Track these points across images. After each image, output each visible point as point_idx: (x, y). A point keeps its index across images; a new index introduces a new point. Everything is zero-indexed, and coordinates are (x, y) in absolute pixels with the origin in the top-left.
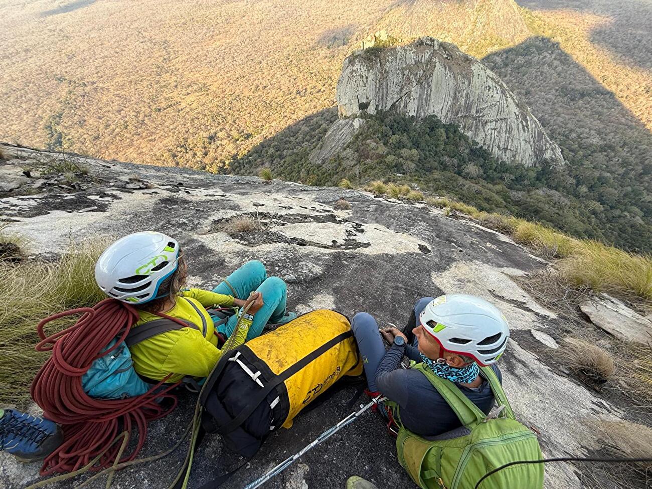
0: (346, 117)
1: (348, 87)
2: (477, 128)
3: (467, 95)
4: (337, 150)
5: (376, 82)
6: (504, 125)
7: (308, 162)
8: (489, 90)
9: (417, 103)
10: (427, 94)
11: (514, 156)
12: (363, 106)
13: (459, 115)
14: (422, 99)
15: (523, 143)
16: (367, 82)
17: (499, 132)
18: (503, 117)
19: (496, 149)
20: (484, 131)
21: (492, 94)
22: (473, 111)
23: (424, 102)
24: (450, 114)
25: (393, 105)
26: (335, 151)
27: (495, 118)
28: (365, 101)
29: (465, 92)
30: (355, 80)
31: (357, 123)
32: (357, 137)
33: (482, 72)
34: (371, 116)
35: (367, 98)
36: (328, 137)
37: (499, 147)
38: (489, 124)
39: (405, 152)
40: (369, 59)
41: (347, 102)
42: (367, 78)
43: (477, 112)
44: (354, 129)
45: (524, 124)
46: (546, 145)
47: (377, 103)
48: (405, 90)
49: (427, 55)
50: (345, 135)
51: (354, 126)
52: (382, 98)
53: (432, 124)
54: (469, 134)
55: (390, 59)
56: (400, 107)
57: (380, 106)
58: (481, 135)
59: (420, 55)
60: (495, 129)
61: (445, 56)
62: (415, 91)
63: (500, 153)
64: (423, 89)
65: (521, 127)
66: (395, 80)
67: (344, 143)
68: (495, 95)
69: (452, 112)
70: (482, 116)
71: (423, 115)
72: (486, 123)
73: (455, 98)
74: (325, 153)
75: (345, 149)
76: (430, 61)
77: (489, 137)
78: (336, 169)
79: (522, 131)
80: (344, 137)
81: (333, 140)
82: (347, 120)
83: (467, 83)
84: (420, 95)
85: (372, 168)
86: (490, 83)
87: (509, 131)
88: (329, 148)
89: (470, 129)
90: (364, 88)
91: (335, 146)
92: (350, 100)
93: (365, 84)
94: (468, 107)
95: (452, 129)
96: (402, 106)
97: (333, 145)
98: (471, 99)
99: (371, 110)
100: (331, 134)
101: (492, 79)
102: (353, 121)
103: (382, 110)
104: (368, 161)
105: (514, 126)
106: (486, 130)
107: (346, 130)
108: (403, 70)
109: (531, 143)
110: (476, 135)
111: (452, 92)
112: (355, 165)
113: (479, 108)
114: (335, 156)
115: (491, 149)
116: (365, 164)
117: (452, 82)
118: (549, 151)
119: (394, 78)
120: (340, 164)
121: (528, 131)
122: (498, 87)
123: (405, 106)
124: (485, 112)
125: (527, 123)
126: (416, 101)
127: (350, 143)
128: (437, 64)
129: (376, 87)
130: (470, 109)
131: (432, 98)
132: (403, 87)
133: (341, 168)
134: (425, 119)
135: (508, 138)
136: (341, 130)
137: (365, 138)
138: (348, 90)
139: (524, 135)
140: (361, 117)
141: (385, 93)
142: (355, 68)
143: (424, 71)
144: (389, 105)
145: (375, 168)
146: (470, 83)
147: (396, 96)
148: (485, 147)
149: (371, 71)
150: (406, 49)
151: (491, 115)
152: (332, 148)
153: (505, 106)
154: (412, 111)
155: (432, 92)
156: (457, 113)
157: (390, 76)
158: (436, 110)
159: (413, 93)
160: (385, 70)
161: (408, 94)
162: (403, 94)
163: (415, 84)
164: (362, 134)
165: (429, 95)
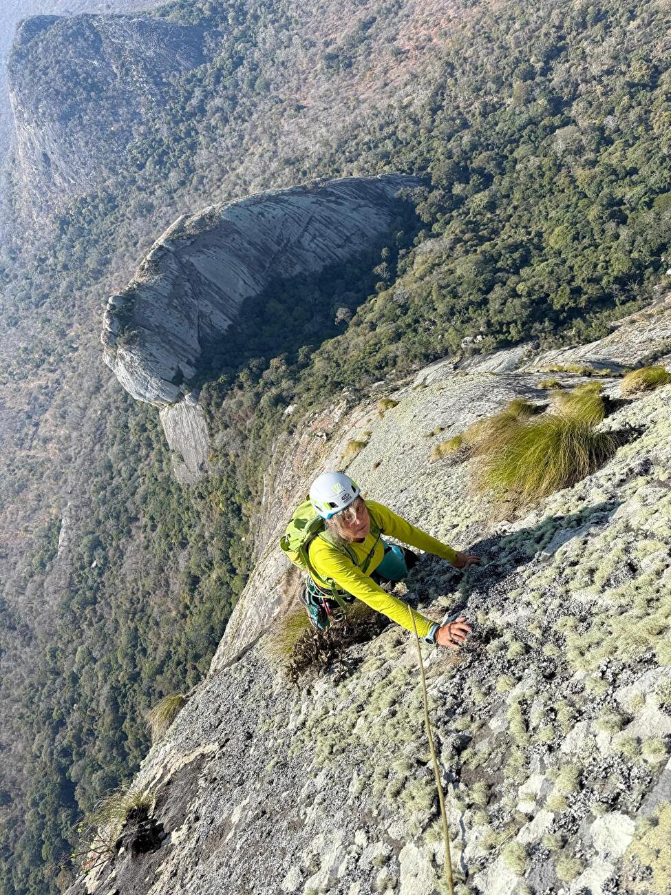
0: (171, 405)
1: (140, 379)
2: (296, 256)
3: (250, 243)
4: (205, 444)
5: (163, 347)
6: (317, 225)
7: (184, 488)
8: (263, 216)
9: (217, 312)
10: (216, 293)
11: (363, 235)
12: (178, 379)
13: (267, 265)
14: (218, 302)
15: (355, 215)
16: (154, 357)
17: (321, 235)
18: (307, 220)
19: (339, 252)
20: (308, 251)
21: (270, 216)
22: (275, 248)
23: (223, 303)
24: (257, 276)
25: (200, 341)
26: (203, 448)
27: (301, 230)
28: (173, 373)
29: (246, 244)
30: (140, 369)
31: (191, 400)
32: (208, 412)
33: (237, 210)
34: (196, 378)
35: (172, 369)
36: (176, 442)
37: (339, 246)
38: (302, 240)
40: (131, 338)
41: (156, 392)
42: (150, 354)
43: (279, 244)
44: (195, 408)
45: (333, 198)
46: (377, 187)
47: (186, 360)
48: (194, 316)
49: (174, 266)
50: (193, 423)
51: (191, 405)
52: (185, 350)
53: (254, 309)
54: (298, 269)
55: (148, 313)
56: (208, 334)
57: (190, 358)
58: (310, 257)
60: (314, 237)
62: (204, 305)
63: (347, 249)
64: (207, 295)
65: (333, 206)
66: (175, 322)
67: (203, 430)
68: (275, 213)
69: (257, 272)
70: (289, 241)
71: (235, 312)
72: (299, 242)
73: (243, 259)
74: (193, 460)
75: (212, 436)
76: (182, 266)
77: (318, 250)
78: (229, 464)
79: (339, 207)
81: (186, 439)
82: (177, 407)
83: (236, 236)
84: (212, 302)
85: (261, 427)
87: (328, 222)
88: (193, 451)
89: (293, 265)
90: (159, 365)
91: (196, 442)
92: (158, 389)
93: (156, 362)
94: (265, 250)
95: (277, 287)
96: (208, 330)
97: (193, 444)
98: (258, 241)
99: (189, 372)
100: (175, 436)
102: (184, 402)
103: (196, 359)
104: (249, 423)
105: (327, 213)
106: (308, 247)
107: (187, 416)
108: (169, 305)
109: (362, 203)
110: (304, 262)
111: (235, 260)
113: (275, 239)
114: (208, 452)
115: (334, 257)
116: (250, 431)
117: (223, 254)
118: (388, 188)
119: (172, 321)
120: (226, 456)
121: (345, 199)
122: (268, 203)
123: (212, 327)
124: (286, 235)
126: (215, 311)
127: (208, 424)
128: (192, 260)
129: (168, 351)
130: (270, 249)
131: (224, 289)
132: (188, 317)
133: (233, 459)
134: (242, 313)
135: (336, 228)
136: (182, 421)
137: (218, 405)
138: (144, 383)
139: (346, 208)
141: (180, 343)
143: (188, 280)
144: (196, 345)
145: (264, 424)
146: (238, 232)
147: (192, 332)
148: (328, 262)
151: (294, 231)
152: (196, 448)
153: (296, 210)
154: (222, 323)
155: (218, 284)
156: (263, 266)
157: (166, 325)
158: (241, 291)
159: (204, 310)
160: (157, 327)
161: (201, 315)
162: (196, 321)
163: (195, 302)
164: (209, 404)
165: (219, 291)
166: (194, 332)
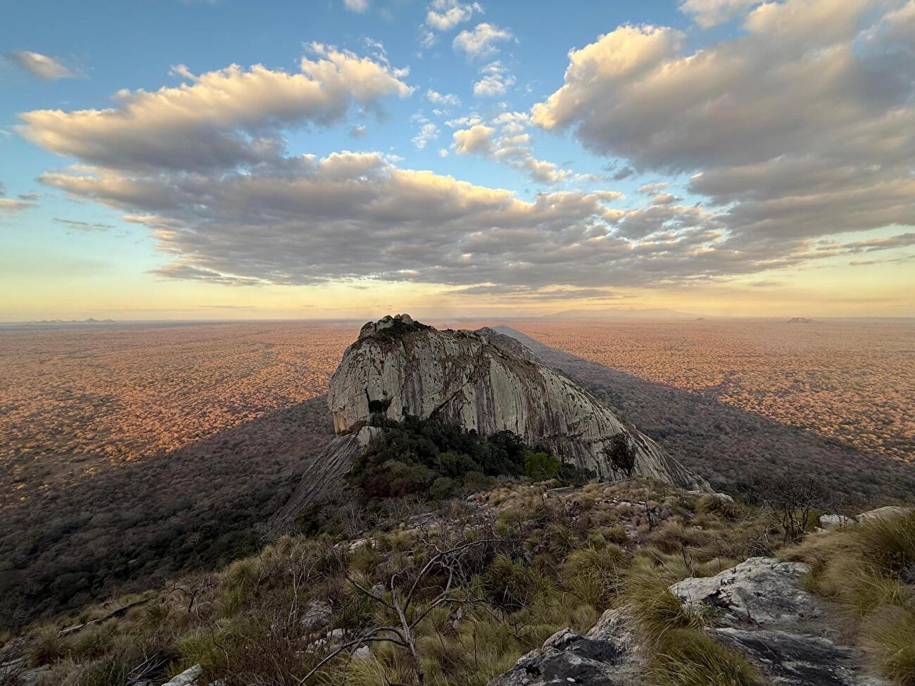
0: (344, 433)
1: (349, 378)
2: (579, 452)
3: (546, 404)
5: (399, 370)
8: (573, 398)
9: (475, 410)
10: (488, 399)
12: (378, 407)
13: (546, 435)
14: (482, 405)
16: (382, 367)
18: (609, 435)
20: (592, 457)
21: (579, 403)
22: (564, 429)
23: (486, 411)
24: (531, 433)
25: (435, 412)
27: (599, 436)
28: (381, 398)
29: (542, 402)
30: (360, 365)
31: (365, 436)
32: (364, 460)
33: (555, 377)
34: (393, 424)
35: (385, 393)
38: (593, 445)
40: (384, 339)
42: (382, 362)
43: (569, 429)
44: (359, 448)
45: (642, 445)
47: (405, 405)
48: (453, 388)
49: (475, 349)
50: (339, 463)
51: (359, 442)
52: (413, 397)
53: (508, 442)
54: (572, 462)
55: (420, 344)
56: (447, 415)
57: (411, 409)
58: (591, 461)
59: (465, 348)
61: (501, 355)
62: (469, 391)
64: (479, 390)
66: (433, 373)
67: (336, 479)
68: (585, 405)
69: (534, 431)
70: (580, 435)
71: (489, 432)
72: (589, 444)
73: (530, 408)
76: (480, 356)
77: (604, 465)
79: (645, 455)
80: (336, 467)
82: (345, 436)
83: (539, 388)
84: (478, 398)
86: (570, 390)
88: (301, 496)
89: (570, 455)
90: (378, 376)
91: (315, 487)
92: (351, 399)
93: (379, 372)
94: (555, 422)
96: (451, 413)
97: (311, 488)
98: (554, 410)
99: (395, 414)
101: (571, 386)
102: (357, 434)
103: (414, 417)
106: (595, 455)
107: (342, 453)
108: (442, 361)
109: (666, 473)
110: (583, 461)
111: (524, 399)
113: (569, 423)
114: (308, 509)
117: (519, 385)
119: (431, 370)
121: (652, 456)
122: (583, 396)
123: (458, 414)
124: (582, 428)
125: (644, 443)
126: (473, 405)
127: (349, 474)
128: (492, 360)
129: (399, 376)
130: (558, 425)
131: (497, 405)
132: (447, 385)
134: (494, 438)
136: (333, 453)
138: (348, 383)
139: (651, 462)
140: (373, 424)
141: (417, 389)
142: (360, 351)
143: (476, 367)
144: (428, 410)
146: (544, 390)
147: (437, 396)
149: (389, 354)
150: (443, 338)
151: (591, 432)
153: (605, 419)
154: (470, 422)
155: (495, 395)
156: (541, 433)
157: (422, 366)
158: (508, 424)
159: (466, 393)
160: (414, 357)
161: (459, 395)
162: (449, 395)
163: (465, 381)
164: (375, 453)
165: (491, 400)
166: (438, 400)
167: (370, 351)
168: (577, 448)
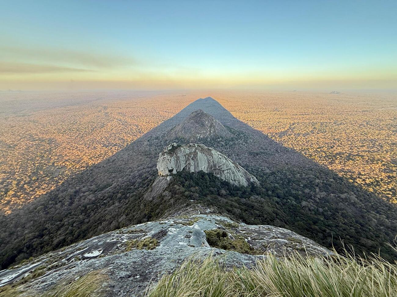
0: (163, 176)
1: (163, 164)
2: (221, 173)
3: (213, 161)
4: (160, 192)
5: (175, 161)
6: (231, 171)
7: (144, 199)
8: (220, 159)
9: (194, 167)
10: (197, 163)
11: (239, 183)
12: (171, 171)
13: (212, 169)
15: (240, 177)
17: (230, 174)
18: (229, 168)
19: (231, 181)
21: (222, 161)
22: (217, 167)
23: (197, 166)
24: (208, 169)
25: (184, 169)
26: (159, 192)
27: (226, 169)
28: (171, 169)
30: (165, 161)
31: (168, 178)
32: (169, 185)
33: (216, 153)
34: (175, 175)
35: (172, 167)
36: (155, 186)
37: (232, 180)
38: (225, 171)
39: (193, 189)
40: (170, 153)
41: (163, 169)
42: (171, 160)
43: (219, 167)
44: (167, 181)
45: (238, 170)
46: (249, 176)
47: (177, 169)
48: (188, 162)
49: (194, 150)
52: (178, 167)
53: (202, 174)
54: (218, 176)
55: (179, 152)
56: (187, 169)
57: (178, 170)
58: (223, 176)
59: (191, 150)
60: (228, 173)
61: (201, 149)
62: (192, 162)
63: (233, 182)
64: (195, 161)
65: (237, 171)
66: (183, 159)
67: (163, 188)
69: (209, 168)
70: (222, 169)
71: (197, 171)
72: (224, 171)
73: (209, 163)
74: (154, 194)
75: (164, 191)
76: (195, 151)
77: (226, 176)
78: (161, 202)
79: (238, 172)
80: (163, 185)
81: (158, 187)
82: (164, 177)
83: (211, 157)
84: (194, 164)
85: (179, 199)
86: (220, 156)
87: (233, 173)
88: (156, 191)
89: (218, 174)
90: (170, 164)
91: (159, 190)
92: (164, 169)
93: (170, 162)
94: (215, 166)
95: (210, 175)
96: (188, 168)
98: (215, 163)
99: (174, 172)
100: (156, 184)
101: (220, 155)
102: (166, 178)
103: (179, 171)
104: (177, 195)
105: (235, 171)
106: (225, 174)
107: (163, 182)
108: (185, 155)
109: (244, 176)
110: (221, 176)
111: (207, 161)
112: (171, 199)
113: (219, 166)
114: (159, 195)
115: (229, 181)
116: (175, 197)
117: (205, 157)
118: (252, 179)
119: (182, 159)
120: (163, 199)
121: (241, 172)
122: (223, 158)
123: (189, 168)
124: (222, 167)
125: (239, 169)
126: (193, 166)
127: (166, 188)
128: (198, 152)
129: (175, 163)
130: (216, 166)
132: (186, 162)
133: (163, 201)
134: (198, 172)
135: (234, 175)
136: (161, 182)
137: (173, 185)
139: (240, 174)
140: (170, 175)
141: (179, 164)
142: (165, 157)
143: (194, 155)
144: (182, 169)
145: (181, 199)
146: (212, 157)
148: (227, 181)
149: (172, 157)
150: (185, 149)
151: (225, 168)
152: (157, 191)
153: (228, 164)
154: (192, 170)
155: (199, 162)
156: (211, 169)
157: (180, 158)
158: (202, 168)
159: (191, 163)
160: (178, 156)
161: (189, 164)
162: (187, 164)
163: (191, 160)
164: (171, 183)
165: (198, 163)
166: (184, 166)
167: (167, 157)
168: (220, 172)
